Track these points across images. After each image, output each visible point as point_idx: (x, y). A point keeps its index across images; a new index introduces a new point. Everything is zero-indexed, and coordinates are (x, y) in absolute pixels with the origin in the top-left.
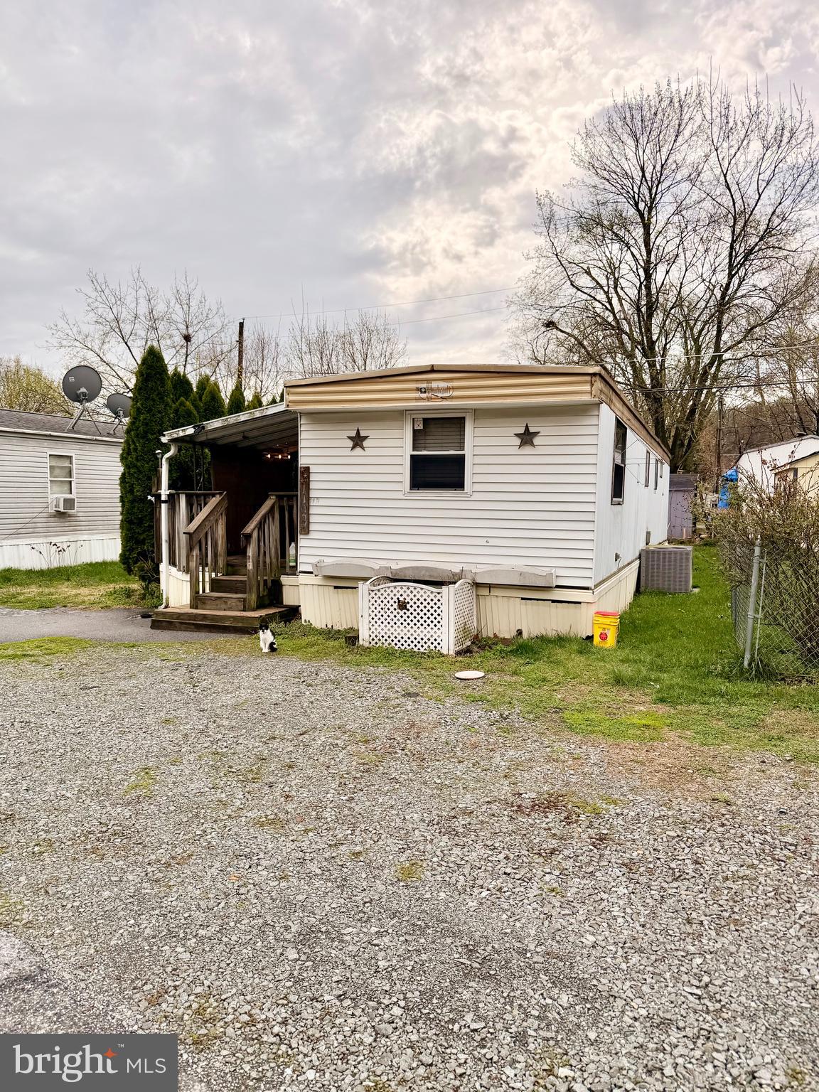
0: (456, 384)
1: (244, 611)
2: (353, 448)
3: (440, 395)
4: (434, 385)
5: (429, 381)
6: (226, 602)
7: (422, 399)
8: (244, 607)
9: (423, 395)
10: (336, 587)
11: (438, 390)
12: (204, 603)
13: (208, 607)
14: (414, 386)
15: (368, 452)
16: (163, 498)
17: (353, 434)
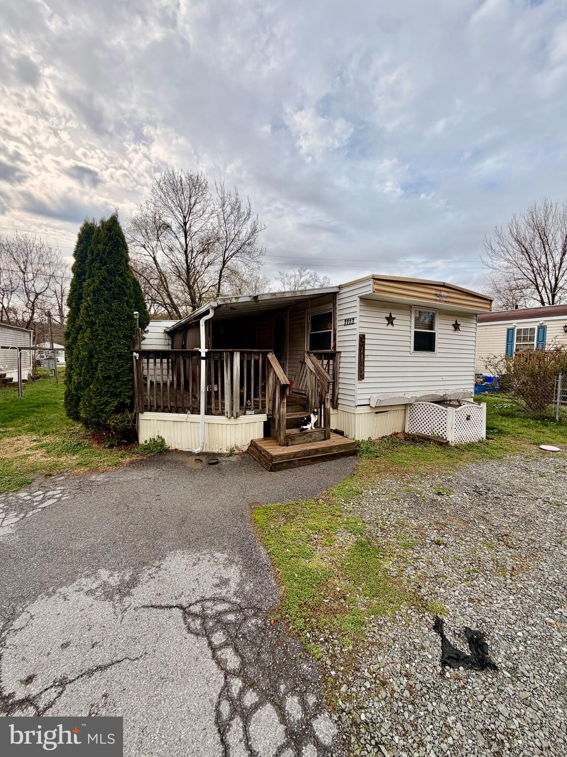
0: (451, 295)
1: (325, 439)
2: (388, 324)
3: (445, 300)
4: (443, 293)
5: (440, 291)
6: (311, 436)
7: (437, 300)
8: (325, 436)
9: (438, 298)
10: (377, 413)
11: (444, 296)
12: (294, 440)
13: (297, 442)
14: (434, 292)
15: (395, 327)
16: (203, 355)
17: (388, 316)
